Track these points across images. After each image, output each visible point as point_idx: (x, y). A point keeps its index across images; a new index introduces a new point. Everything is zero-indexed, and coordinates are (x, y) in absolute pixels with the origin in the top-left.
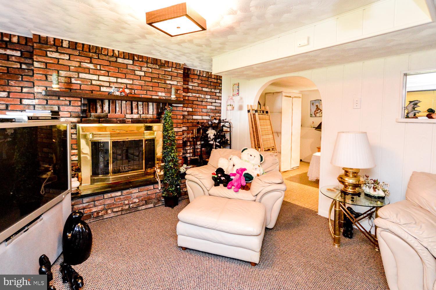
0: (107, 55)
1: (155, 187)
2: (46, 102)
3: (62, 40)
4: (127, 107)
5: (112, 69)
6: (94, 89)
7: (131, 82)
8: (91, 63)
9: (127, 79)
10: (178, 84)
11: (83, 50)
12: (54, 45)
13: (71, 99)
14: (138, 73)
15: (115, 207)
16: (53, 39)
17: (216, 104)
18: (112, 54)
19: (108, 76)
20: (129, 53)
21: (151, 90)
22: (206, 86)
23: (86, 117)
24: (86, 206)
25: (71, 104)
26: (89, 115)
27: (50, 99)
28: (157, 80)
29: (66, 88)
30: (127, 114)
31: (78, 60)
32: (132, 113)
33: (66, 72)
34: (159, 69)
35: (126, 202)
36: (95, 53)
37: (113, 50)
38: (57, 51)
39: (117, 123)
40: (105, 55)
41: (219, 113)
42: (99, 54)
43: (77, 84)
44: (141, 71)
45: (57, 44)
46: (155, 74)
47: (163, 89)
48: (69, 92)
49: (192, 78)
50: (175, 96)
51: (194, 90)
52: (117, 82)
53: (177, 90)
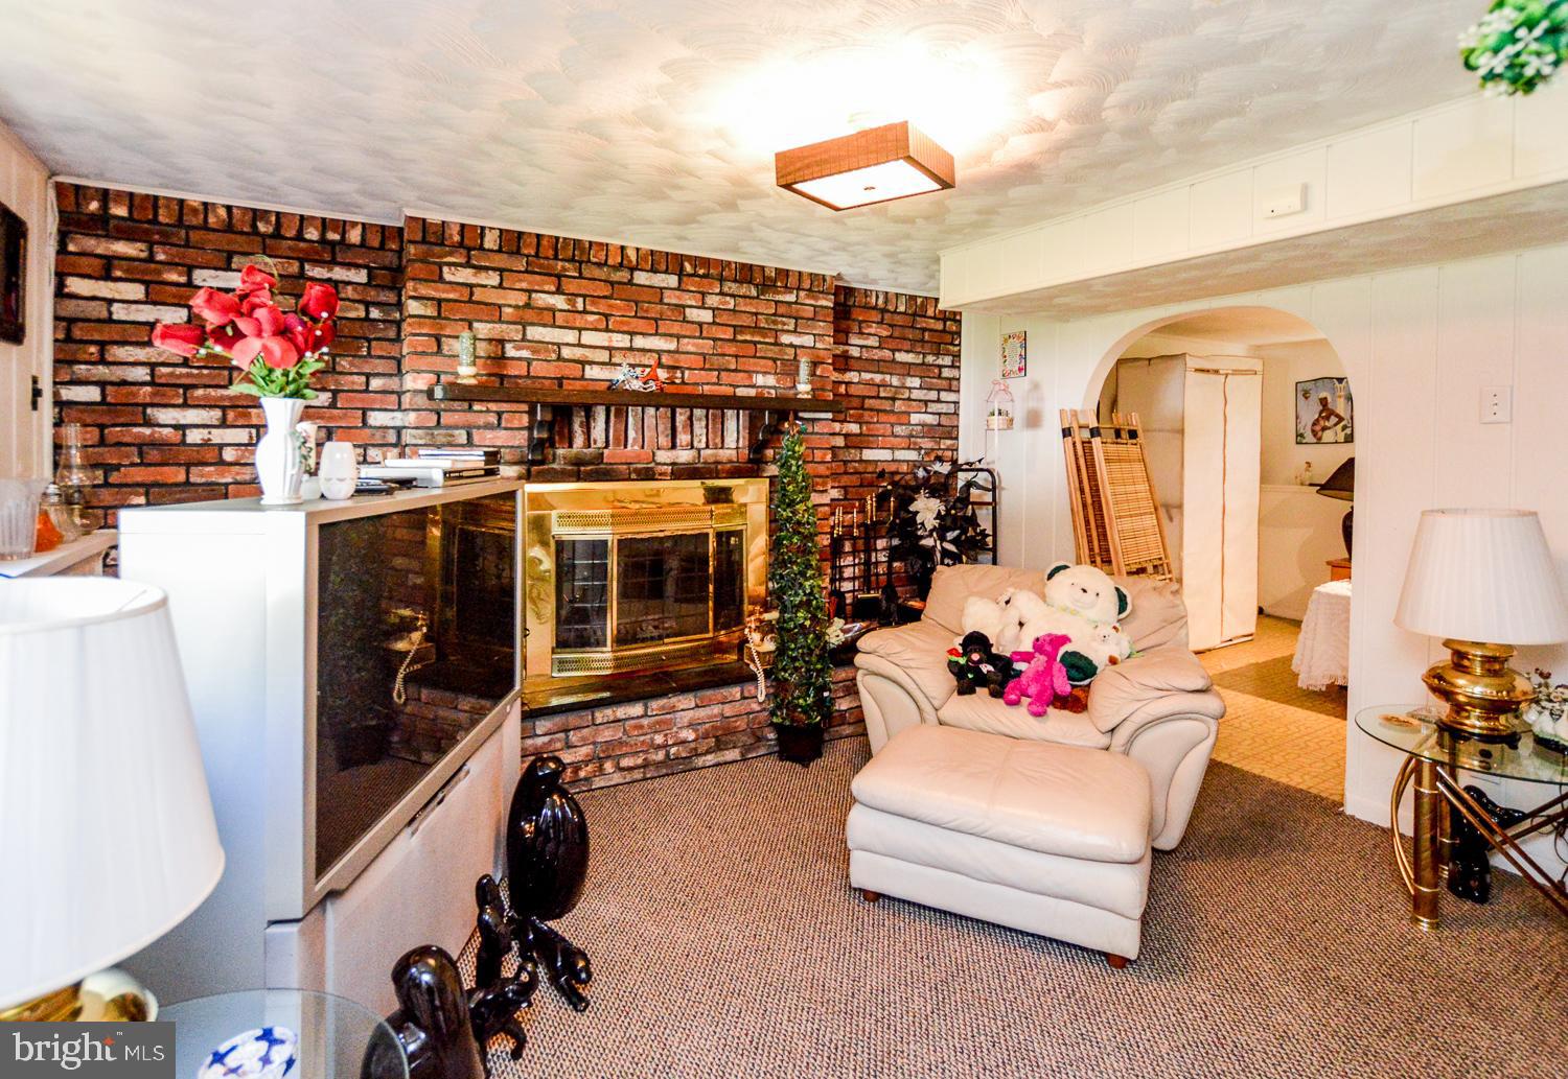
0: (606, 264)
1: (746, 694)
2: (435, 417)
3: (483, 228)
4: (661, 427)
5: (619, 308)
6: (567, 372)
7: (672, 345)
8: (559, 291)
9: (661, 335)
10: (818, 345)
11: (537, 255)
12: (461, 244)
13: (505, 407)
14: (693, 314)
15: (624, 755)
16: (458, 228)
17: (939, 405)
18: (619, 260)
19: (607, 330)
20: (667, 253)
21: (733, 367)
22: (907, 345)
23: (542, 462)
24: (544, 744)
25: (503, 424)
26: (551, 457)
27: (445, 410)
28: (753, 335)
29: (489, 375)
30: (658, 449)
31: (524, 285)
32: (674, 446)
33: (489, 326)
34: (757, 297)
35: (659, 739)
36: (572, 260)
37: (623, 248)
38: (468, 265)
39: (629, 479)
40: (599, 265)
41: (952, 438)
42: (581, 263)
43: (520, 359)
44: (702, 307)
45: (467, 242)
46: (744, 316)
47: (770, 363)
48: (498, 385)
49: (860, 318)
50: (809, 387)
51: (866, 360)
52: (631, 349)
53: (815, 364)
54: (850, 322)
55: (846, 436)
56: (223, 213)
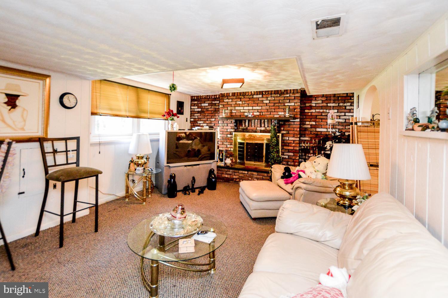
0: (248, 95)
3: (229, 93)
4: (258, 123)
5: (250, 102)
6: (241, 114)
7: (260, 108)
8: (241, 101)
9: (259, 106)
10: (296, 105)
11: (237, 95)
12: (227, 96)
13: (232, 120)
14: (265, 102)
16: (226, 94)
18: (251, 94)
19: (248, 106)
20: (260, 91)
21: (274, 111)
22: (332, 102)
23: (237, 129)
25: (232, 123)
26: (239, 128)
28: (278, 104)
29: (230, 115)
30: (258, 127)
31: (235, 101)
32: (261, 126)
33: (230, 108)
34: (280, 96)
36: (243, 95)
37: (251, 92)
38: (227, 99)
39: (252, 132)
40: (247, 95)
42: (244, 96)
43: (234, 113)
44: (267, 100)
45: (228, 95)
46: (276, 101)
47: (283, 110)
48: (231, 117)
50: (289, 114)
51: (318, 106)
52: (253, 109)
53: (295, 109)
55: (311, 125)
56: (204, 96)
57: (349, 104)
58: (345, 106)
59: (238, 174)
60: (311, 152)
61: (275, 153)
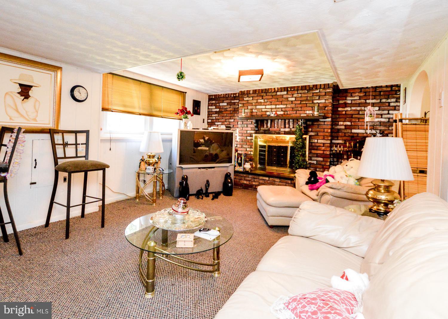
3: (250, 90)
4: (282, 124)
5: (274, 100)
6: (263, 114)
7: (285, 106)
8: (262, 99)
9: (283, 104)
10: (326, 102)
11: (259, 93)
12: (247, 94)
13: (252, 120)
14: (290, 99)
16: (246, 91)
17: (389, 115)
18: (274, 91)
19: (271, 105)
20: (284, 88)
21: (300, 110)
22: (372, 97)
23: (258, 130)
25: (252, 123)
26: (260, 129)
30: (281, 128)
31: (256, 99)
32: (285, 127)
33: (251, 107)
34: (307, 93)
36: (265, 92)
37: (275, 88)
38: (248, 97)
39: (275, 134)
40: (270, 92)
42: (266, 93)
43: (255, 112)
44: (293, 97)
46: (303, 98)
47: (311, 108)
48: (251, 116)
49: (351, 92)
50: (318, 113)
51: (354, 103)
52: (276, 108)
53: (325, 107)
54: (348, 94)
55: (345, 126)
56: (223, 95)
57: (394, 100)
58: (389, 103)
59: (257, 180)
60: (345, 157)
61: (300, 157)
